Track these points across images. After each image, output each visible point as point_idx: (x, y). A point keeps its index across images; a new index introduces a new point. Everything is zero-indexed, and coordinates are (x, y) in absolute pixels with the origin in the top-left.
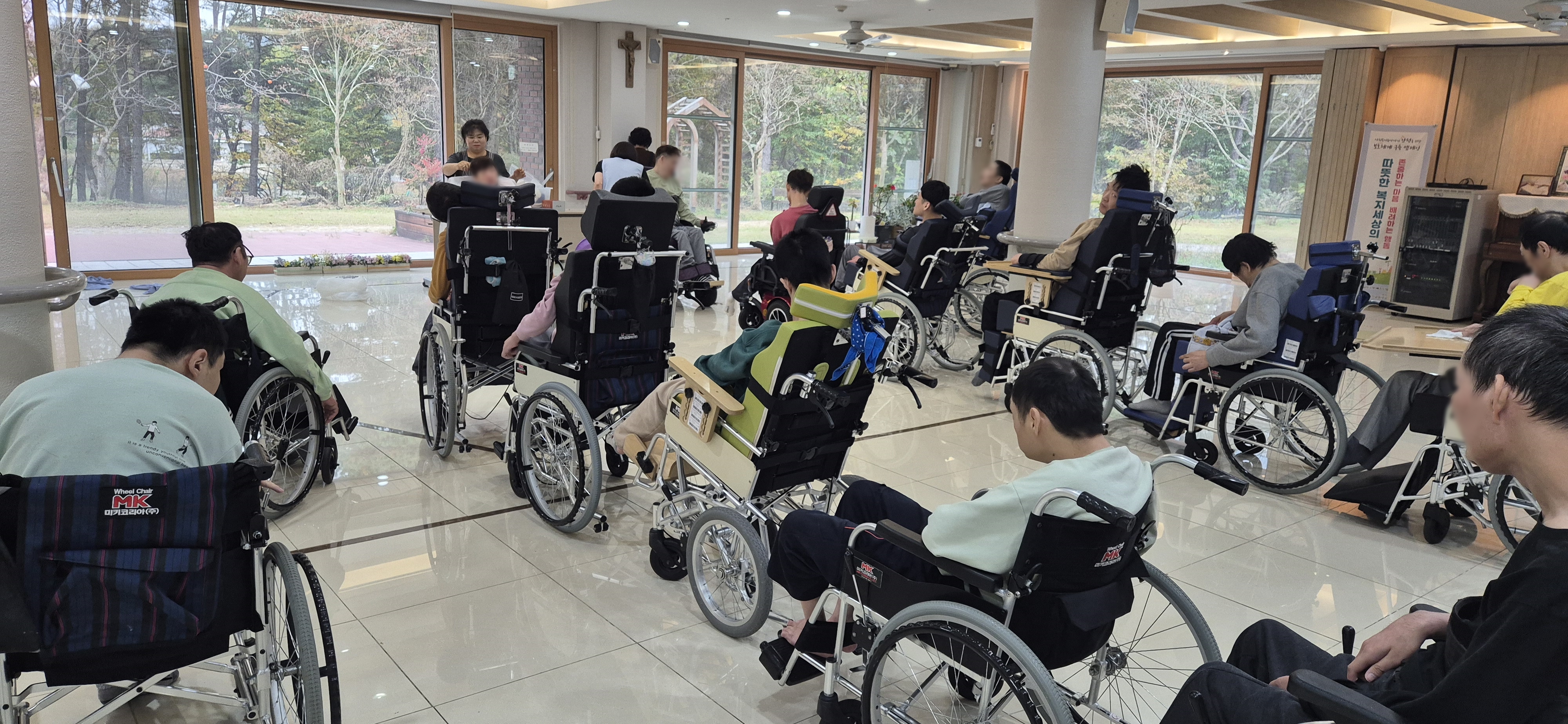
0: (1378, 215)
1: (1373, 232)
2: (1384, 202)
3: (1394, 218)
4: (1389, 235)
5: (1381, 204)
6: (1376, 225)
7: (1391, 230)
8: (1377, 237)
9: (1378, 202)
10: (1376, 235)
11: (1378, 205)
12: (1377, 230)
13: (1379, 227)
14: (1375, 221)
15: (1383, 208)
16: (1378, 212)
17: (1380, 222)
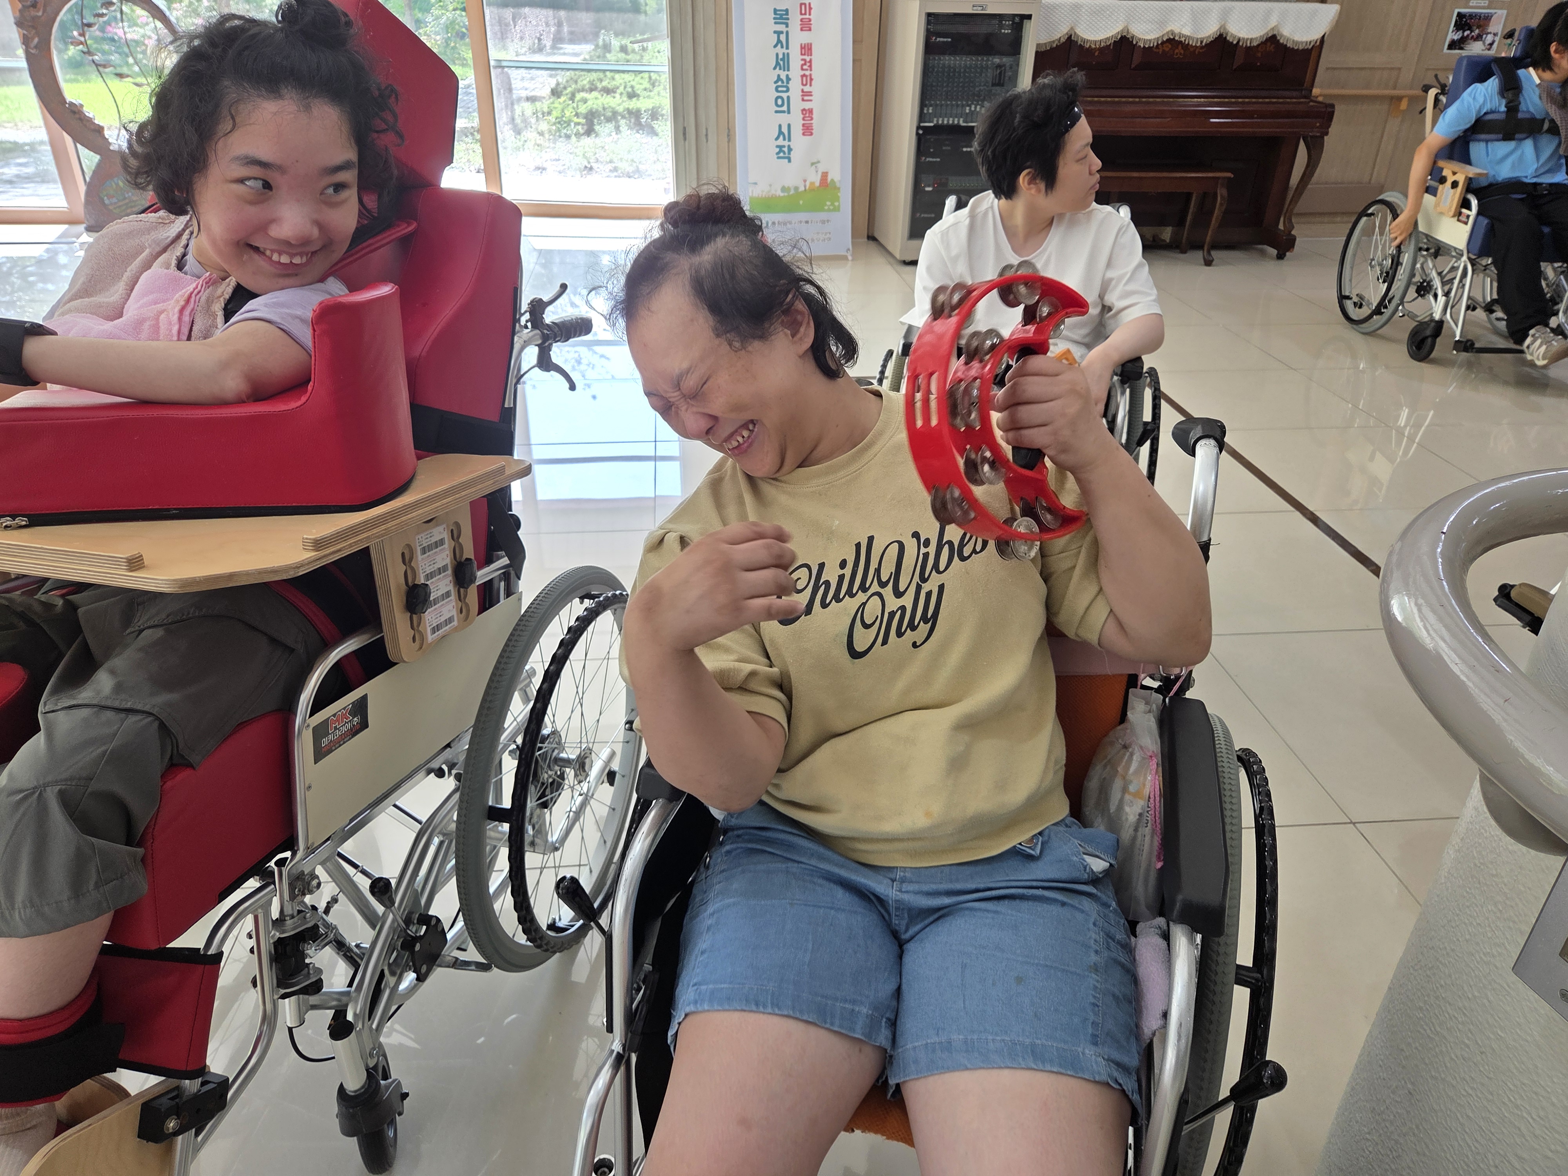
0: (783, 63)
1: (780, 102)
2: (787, 33)
3: (810, 66)
4: (807, 106)
5: (783, 38)
6: (782, 85)
7: (809, 94)
8: (789, 112)
9: (779, 33)
10: (785, 108)
11: (779, 41)
12: (785, 95)
13: (788, 91)
14: (779, 78)
15: (787, 48)
16: (781, 56)
17: (788, 79)
